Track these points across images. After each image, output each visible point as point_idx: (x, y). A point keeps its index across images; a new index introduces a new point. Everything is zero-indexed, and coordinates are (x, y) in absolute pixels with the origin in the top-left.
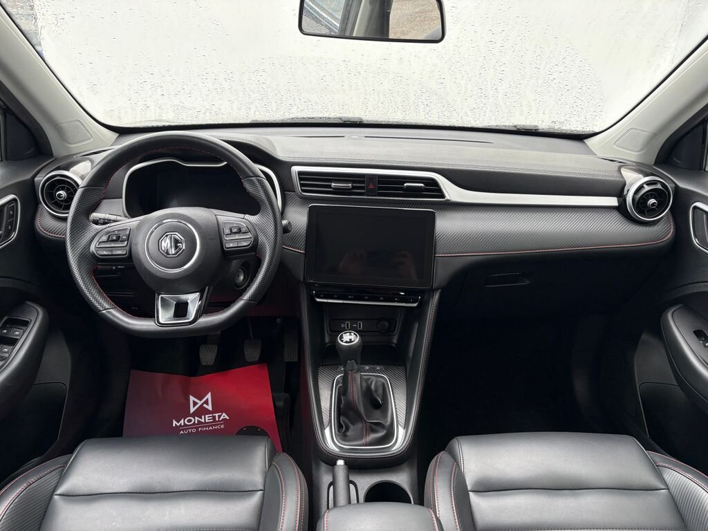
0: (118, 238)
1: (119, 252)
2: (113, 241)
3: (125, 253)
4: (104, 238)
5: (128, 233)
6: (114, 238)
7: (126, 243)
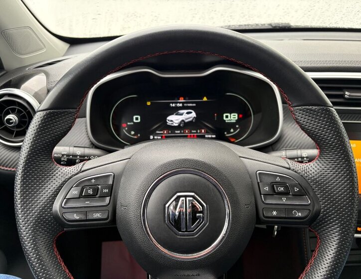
0: (96, 191)
1: (97, 215)
2: (88, 196)
3: (105, 216)
4: (75, 192)
5: (110, 182)
6: (90, 192)
7: (108, 199)
